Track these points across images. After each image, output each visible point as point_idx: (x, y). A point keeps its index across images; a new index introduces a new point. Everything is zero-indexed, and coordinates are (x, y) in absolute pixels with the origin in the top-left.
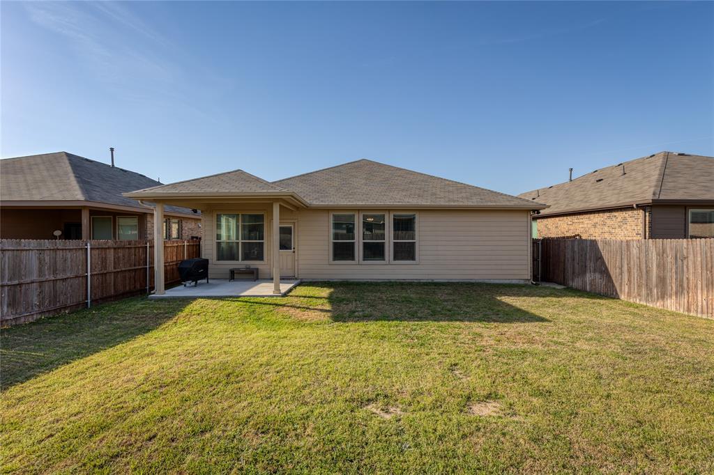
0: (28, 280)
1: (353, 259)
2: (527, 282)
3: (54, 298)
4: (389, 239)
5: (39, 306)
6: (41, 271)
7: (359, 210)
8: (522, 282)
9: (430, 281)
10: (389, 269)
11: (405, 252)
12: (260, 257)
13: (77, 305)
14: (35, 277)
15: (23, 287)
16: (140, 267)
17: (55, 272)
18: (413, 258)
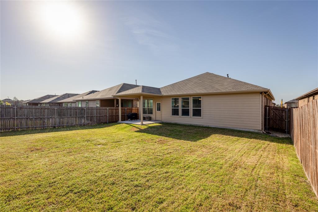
0: (94, 116)
1: (178, 115)
2: (260, 131)
3: (100, 120)
4: (191, 107)
5: (96, 122)
6: (97, 114)
7: (180, 96)
8: (256, 131)
9: (207, 126)
10: (191, 120)
11: (197, 113)
12: (152, 113)
13: (105, 122)
14: (95, 115)
15: (93, 117)
17: (100, 114)
18: (200, 116)
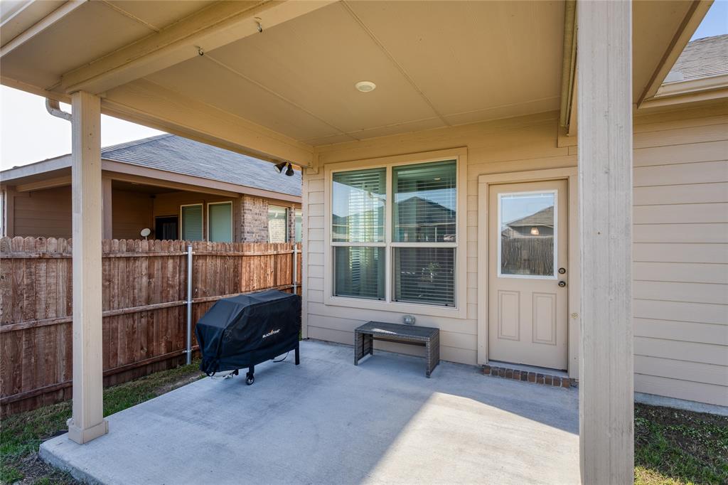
12: (443, 292)
16: (165, 304)
